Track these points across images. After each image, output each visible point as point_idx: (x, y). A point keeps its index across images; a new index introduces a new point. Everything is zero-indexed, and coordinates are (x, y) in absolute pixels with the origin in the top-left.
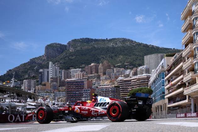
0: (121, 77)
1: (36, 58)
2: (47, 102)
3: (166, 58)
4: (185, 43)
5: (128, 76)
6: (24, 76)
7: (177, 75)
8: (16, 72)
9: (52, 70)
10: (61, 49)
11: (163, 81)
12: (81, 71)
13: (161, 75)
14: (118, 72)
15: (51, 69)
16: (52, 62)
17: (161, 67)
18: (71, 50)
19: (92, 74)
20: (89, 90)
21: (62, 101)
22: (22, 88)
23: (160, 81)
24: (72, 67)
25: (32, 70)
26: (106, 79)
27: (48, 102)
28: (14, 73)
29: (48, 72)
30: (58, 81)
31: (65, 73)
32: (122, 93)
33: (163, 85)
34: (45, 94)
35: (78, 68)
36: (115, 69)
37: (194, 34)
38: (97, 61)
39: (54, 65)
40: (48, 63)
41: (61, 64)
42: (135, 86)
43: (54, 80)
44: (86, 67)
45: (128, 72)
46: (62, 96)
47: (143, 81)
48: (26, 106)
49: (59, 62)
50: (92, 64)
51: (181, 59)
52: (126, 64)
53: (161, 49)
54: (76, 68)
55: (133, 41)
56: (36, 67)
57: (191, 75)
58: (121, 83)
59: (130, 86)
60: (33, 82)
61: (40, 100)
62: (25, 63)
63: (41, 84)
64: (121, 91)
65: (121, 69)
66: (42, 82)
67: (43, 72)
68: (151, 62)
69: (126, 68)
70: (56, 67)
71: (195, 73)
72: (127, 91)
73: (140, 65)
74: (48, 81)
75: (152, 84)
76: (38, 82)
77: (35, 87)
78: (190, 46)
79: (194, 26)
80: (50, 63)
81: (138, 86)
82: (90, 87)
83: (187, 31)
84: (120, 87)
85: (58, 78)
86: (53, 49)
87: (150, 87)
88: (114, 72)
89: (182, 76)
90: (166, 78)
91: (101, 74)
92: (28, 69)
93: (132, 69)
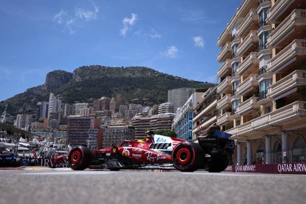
0: (138, 115)
1: (34, 87)
2: (43, 143)
3: (195, 93)
4: (220, 76)
5: (146, 114)
6: (18, 110)
7: (208, 115)
8: (9, 105)
9: (53, 103)
10: (66, 77)
11: (191, 122)
12: (88, 106)
13: (188, 115)
14: (134, 109)
15: (52, 101)
16: (54, 93)
17: (188, 105)
18: (78, 79)
19: (101, 110)
20: (96, 131)
21: (61, 143)
22: (14, 125)
23: (187, 123)
24: (77, 100)
25: (29, 102)
26: (118, 117)
27: (45, 143)
28: (6, 106)
29: (48, 105)
30: (59, 117)
31: (68, 108)
32: (138, 135)
33: (191, 128)
34: (42, 133)
35: (84, 102)
36: (130, 105)
37: (233, 65)
38: (109, 95)
39: (55, 97)
40: (49, 95)
41: (64, 96)
42: (154, 128)
43: (55, 115)
44: (95, 101)
45: (146, 109)
46: (63, 136)
47: (165, 121)
48: (17, 147)
49: (62, 93)
50: (103, 98)
51: (214, 96)
52: (145, 99)
53: (190, 82)
54: (82, 102)
55: (154, 71)
56: (34, 99)
57: (227, 116)
58: (137, 124)
59: (148, 127)
60: (28, 117)
61: (35, 141)
62: (20, 94)
63: (37, 120)
64: (137, 133)
65: (139, 106)
66: (39, 117)
67: (42, 105)
68: (176, 98)
69: (144, 104)
70: (58, 100)
71: (232, 115)
72: (143, 134)
73: (162, 102)
74: (47, 117)
75: (177, 126)
76: (34, 117)
77: (30, 124)
78: (227, 79)
79: (234, 54)
80: (51, 94)
81: (159, 127)
82: (97, 126)
83: (225, 60)
84: (136, 129)
85: (60, 114)
86: (55, 78)
87: (174, 129)
88: (128, 109)
89: (215, 118)
90: (194, 119)
91: (113, 111)
92: (24, 102)
93: (151, 106)
